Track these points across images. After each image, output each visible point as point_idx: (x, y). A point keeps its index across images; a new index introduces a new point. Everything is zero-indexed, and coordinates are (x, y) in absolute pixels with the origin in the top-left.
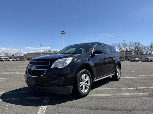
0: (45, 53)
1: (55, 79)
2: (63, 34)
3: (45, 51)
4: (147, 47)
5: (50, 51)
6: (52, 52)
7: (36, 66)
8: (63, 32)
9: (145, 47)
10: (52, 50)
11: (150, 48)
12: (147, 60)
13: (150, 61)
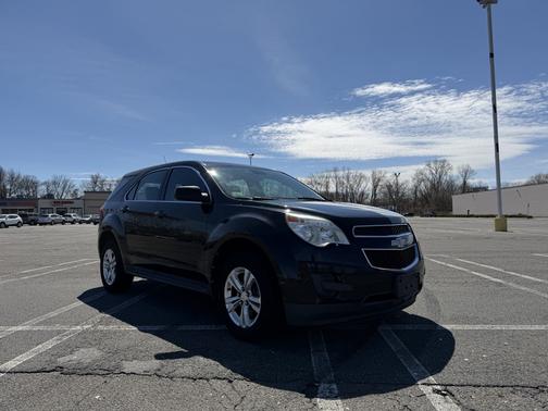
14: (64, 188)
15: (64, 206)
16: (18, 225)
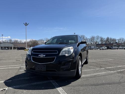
0: (6, 43)
1: (64, 65)
2: (26, 25)
3: (5, 41)
4: (89, 39)
5: (11, 40)
6: (13, 42)
7: (45, 54)
8: (26, 23)
9: (88, 39)
10: (13, 40)
11: (91, 40)
12: (90, 48)
13: (92, 49)
14: (123, 40)
15: (119, 45)
16: (106, 49)
